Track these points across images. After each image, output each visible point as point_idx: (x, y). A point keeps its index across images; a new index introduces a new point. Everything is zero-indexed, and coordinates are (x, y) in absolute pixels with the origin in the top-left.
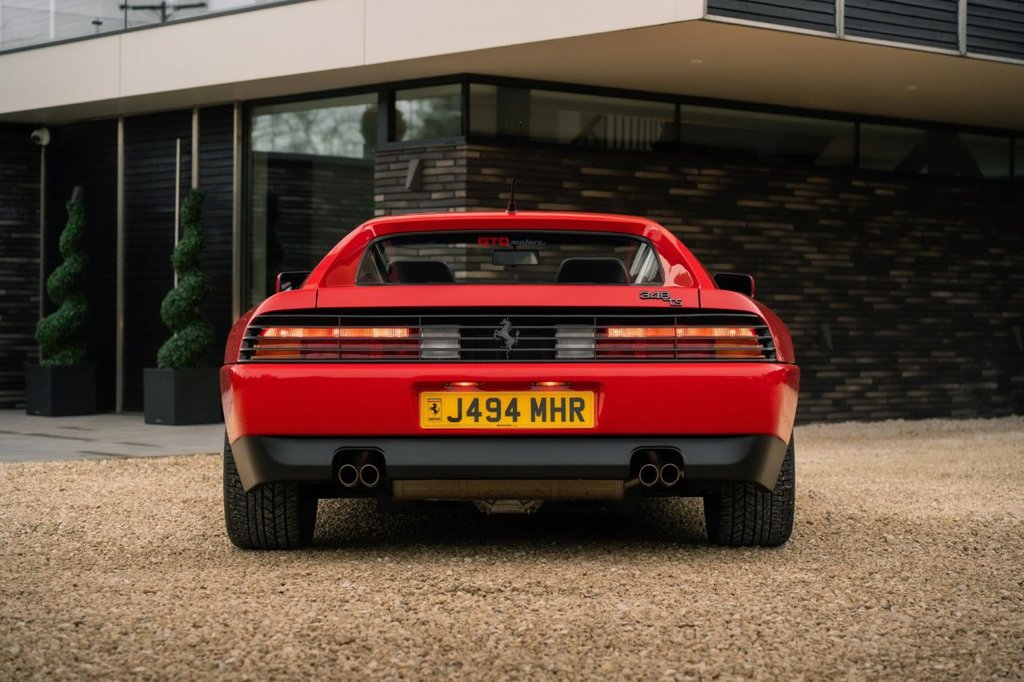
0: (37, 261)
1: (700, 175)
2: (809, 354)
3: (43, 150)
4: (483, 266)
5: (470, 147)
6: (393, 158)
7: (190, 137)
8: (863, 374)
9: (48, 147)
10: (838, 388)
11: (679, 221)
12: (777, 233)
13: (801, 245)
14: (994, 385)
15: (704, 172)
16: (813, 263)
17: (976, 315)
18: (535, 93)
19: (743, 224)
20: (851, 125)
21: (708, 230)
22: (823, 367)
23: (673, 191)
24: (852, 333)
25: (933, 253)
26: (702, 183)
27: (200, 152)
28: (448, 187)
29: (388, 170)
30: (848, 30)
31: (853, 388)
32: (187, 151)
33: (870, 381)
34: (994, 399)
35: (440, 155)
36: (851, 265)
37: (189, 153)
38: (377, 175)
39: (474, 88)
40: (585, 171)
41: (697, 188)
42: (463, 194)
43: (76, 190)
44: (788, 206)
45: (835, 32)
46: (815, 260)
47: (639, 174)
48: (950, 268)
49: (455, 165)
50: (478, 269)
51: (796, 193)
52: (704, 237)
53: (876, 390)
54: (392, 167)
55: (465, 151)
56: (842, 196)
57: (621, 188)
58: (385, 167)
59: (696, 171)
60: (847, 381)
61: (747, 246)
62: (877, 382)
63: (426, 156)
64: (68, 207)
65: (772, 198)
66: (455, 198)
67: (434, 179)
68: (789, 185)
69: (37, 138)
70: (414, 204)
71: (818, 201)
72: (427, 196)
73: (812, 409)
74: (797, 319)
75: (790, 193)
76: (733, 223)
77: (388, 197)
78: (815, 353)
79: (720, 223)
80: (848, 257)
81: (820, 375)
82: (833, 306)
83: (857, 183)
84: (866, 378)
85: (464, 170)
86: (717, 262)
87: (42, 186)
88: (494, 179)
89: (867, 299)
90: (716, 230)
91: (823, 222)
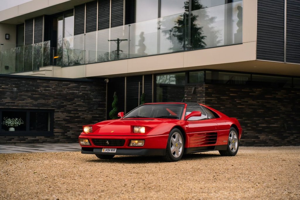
0: (105, 109)
1: (256, 90)
2: (281, 130)
3: (107, 84)
5: (206, 85)
6: (189, 87)
7: (142, 81)
8: (294, 135)
9: (108, 83)
10: (288, 138)
11: (252, 100)
12: (274, 103)
13: (279, 106)
15: (257, 89)
16: (282, 110)
18: (220, 73)
19: (266, 101)
20: (291, 78)
21: (258, 102)
22: (285, 133)
23: (250, 94)
24: (291, 126)
26: (257, 92)
27: (144, 85)
28: (201, 93)
29: (188, 89)
30: (287, 61)
31: (292, 138)
32: (141, 84)
33: (296, 137)
35: (199, 86)
36: (291, 110)
37: (142, 85)
38: (185, 91)
39: (207, 72)
40: (231, 89)
41: (256, 93)
42: (204, 95)
43: (115, 93)
44: (276, 97)
45: (284, 62)
46: (283, 109)
47: (243, 90)
49: (203, 89)
51: (278, 94)
52: (257, 104)
53: (297, 139)
54: (189, 89)
55: (205, 86)
56: (289, 94)
57: (239, 93)
58: (187, 89)
59: (255, 89)
60: (290, 136)
61: (267, 106)
62: (297, 137)
63: (196, 86)
64: (114, 97)
65: (273, 95)
66: (203, 96)
67: (198, 92)
68: (277, 92)
69: (106, 81)
70: (194, 97)
71: (283, 96)
72: (196, 95)
73: (282, 143)
74: (279, 122)
76: (264, 101)
77: (188, 95)
78: (283, 130)
79: (261, 101)
80: (290, 108)
81: (284, 135)
82: (287, 119)
83: (292, 91)
84: (295, 136)
85: (205, 90)
86: (260, 109)
87: (107, 92)
88: (211, 92)
89: (295, 118)
90: (260, 102)
91: (285, 100)
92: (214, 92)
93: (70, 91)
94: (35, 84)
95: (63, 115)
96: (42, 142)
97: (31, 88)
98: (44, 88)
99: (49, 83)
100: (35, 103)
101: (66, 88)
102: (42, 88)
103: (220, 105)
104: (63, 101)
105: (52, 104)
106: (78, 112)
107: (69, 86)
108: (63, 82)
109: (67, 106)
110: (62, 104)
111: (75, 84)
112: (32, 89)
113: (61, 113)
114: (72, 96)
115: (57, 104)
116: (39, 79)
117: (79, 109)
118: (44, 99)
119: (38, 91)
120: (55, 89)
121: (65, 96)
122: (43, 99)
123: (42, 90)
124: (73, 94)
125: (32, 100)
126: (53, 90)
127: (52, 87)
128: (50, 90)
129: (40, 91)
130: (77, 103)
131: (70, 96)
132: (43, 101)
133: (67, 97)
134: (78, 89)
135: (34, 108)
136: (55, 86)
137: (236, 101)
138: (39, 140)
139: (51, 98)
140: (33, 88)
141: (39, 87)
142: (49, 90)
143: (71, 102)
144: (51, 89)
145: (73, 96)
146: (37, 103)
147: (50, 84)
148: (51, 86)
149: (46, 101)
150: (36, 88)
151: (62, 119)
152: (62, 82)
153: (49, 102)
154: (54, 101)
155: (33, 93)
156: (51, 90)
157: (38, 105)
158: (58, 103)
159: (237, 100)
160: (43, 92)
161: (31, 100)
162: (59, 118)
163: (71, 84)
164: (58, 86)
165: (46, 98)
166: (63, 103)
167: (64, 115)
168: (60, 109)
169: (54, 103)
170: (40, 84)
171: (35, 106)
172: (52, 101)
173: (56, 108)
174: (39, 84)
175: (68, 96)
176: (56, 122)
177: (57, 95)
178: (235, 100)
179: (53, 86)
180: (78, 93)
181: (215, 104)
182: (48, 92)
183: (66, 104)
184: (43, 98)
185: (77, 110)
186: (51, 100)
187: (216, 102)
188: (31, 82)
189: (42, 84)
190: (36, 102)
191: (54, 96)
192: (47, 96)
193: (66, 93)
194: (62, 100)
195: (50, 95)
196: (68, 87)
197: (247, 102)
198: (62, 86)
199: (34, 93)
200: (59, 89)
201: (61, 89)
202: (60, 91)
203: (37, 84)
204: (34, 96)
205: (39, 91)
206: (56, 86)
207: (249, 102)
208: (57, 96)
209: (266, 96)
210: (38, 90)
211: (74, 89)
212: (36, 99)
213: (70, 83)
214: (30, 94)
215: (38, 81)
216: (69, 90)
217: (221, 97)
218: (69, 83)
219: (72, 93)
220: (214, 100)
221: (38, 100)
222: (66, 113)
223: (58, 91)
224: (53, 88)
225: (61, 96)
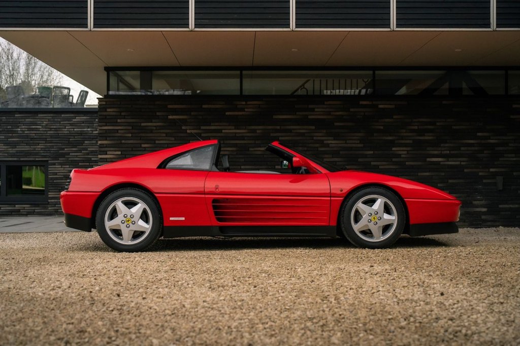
1: (246, 104)
4: (108, 152)
11: (233, 127)
12: (303, 131)
13: (321, 136)
14: (484, 210)
15: (249, 103)
16: (330, 145)
17: (466, 170)
19: (278, 127)
21: (254, 131)
23: (227, 113)
25: (428, 137)
26: (248, 108)
34: (483, 217)
40: (170, 106)
41: (244, 111)
44: (310, 117)
45: (87, 27)
46: (333, 144)
47: (204, 106)
48: (442, 145)
50: (106, 154)
51: (316, 110)
52: (248, 135)
56: (352, 110)
57: (192, 113)
59: (244, 103)
61: (282, 138)
65: (297, 113)
68: (311, 106)
71: (332, 113)
75: (313, 110)
76: (270, 127)
79: (260, 127)
80: (358, 142)
83: (363, 102)
88: (114, 113)
89: (373, 163)
90: (258, 131)
91: (336, 124)
92: (123, 114)
93: (75, 130)
94: (11, 120)
95: (63, 169)
96: (25, 213)
97: (5, 127)
98: (26, 127)
99: (37, 117)
100: (11, 150)
101: (69, 125)
102: (23, 127)
103: (139, 142)
104: (63, 147)
105: (41, 152)
106: (91, 164)
107: (74, 120)
108: (63, 115)
109: (71, 154)
110: (60, 152)
111: (85, 118)
112: (7, 128)
113: (60, 166)
114: (79, 137)
115: (52, 152)
116: (18, 112)
117: (93, 159)
118: (27, 144)
119: (16, 132)
120: (47, 127)
121: (67, 137)
122: (25, 144)
123: (23, 129)
124: (81, 133)
125: (6, 147)
126: (44, 129)
127: (42, 125)
128: (38, 129)
129: (21, 132)
130: (89, 149)
131: (76, 137)
132: (27, 148)
133: (70, 140)
134: (92, 125)
135: (11, 159)
136: (46, 123)
137: (187, 130)
138: (21, 211)
139: (41, 142)
140: (9, 127)
141: (19, 125)
142: (36, 128)
143: (78, 147)
144: (41, 127)
145: (82, 137)
146: (15, 152)
147: (39, 120)
148: (39, 122)
149: (32, 147)
150: (14, 127)
151: (63, 176)
152: (60, 115)
153: (36, 149)
154: (47, 147)
155: (8, 135)
156: (41, 130)
157: (18, 154)
158: (53, 149)
159: (188, 127)
160: (26, 132)
161: (4, 146)
162: (56, 174)
163: (77, 118)
164: (52, 122)
165: (31, 142)
166: (63, 149)
167: (65, 169)
168: (58, 160)
169: (47, 149)
170: (21, 120)
171: (13, 155)
172: (42, 147)
173: (50, 159)
174: (18, 120)
175: (72, 137)
176: (50, 181)
177: (51, 136)
178: (184, 128)
179: (44, 122)
180: (91, 132)
181: (127, 138)
182: (35, 132)
183: (69, 152)
184: (25, 142)
185: (89, 161)
186: (40, 145)
187: (130, 135)
188: (5, 118)
189: (24, 120)
190: (14, 149)
191: (46, 138)
192: (32, 139)
193: (69, 132)
194: (61, 144)
195: (38, 137)
196: (72, 122)
197: (220, 131)
198: (60, 121)
199: (11, 135)
200: (55, 127)
201: (58, 127)
202: (56, 130)
203: (15, 120)
204: (11, 139)
205: (19, 132)
206: (49, 122)
207: (223, 131)
208: (51, 138)
209: (275, 117)
210: (17, 129)
211: (82, 125)
212: (14, 144)
213: (75, 115)
214: (4, 137)
215: (16, 115)
216: (74, 127)
217: (143, 124)
218: (72, 115)
219: (79, 132)
220: (122, 132)
221: (17, 147)
222: (68, 166)
223: (53, 129)
224: (44, 125)
225: (58, 138)
